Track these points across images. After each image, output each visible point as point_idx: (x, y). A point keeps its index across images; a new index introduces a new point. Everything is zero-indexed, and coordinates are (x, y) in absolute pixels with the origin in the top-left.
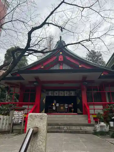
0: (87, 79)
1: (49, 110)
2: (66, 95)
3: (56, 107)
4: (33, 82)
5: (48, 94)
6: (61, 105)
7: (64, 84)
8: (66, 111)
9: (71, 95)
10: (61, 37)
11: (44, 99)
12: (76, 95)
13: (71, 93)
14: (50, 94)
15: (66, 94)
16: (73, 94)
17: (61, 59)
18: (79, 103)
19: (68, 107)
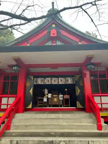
0: (92, 61)
1: (38, 102)
2: (60, 83)
3: (48, 99)
4: (12, 66)
5: (36, 82)
6: (54, 96)
7: (58, 68)
8: (61, 103)
9: (67, 83)
10: (53, 3)
11: (32, 89)
12: (74, 83)
13: (68, 81)
14: (40, 81)
15: (61, 81)
16: (70, 81)
17: (54, 34)
18: (79, 94)
19: (63, 99)
